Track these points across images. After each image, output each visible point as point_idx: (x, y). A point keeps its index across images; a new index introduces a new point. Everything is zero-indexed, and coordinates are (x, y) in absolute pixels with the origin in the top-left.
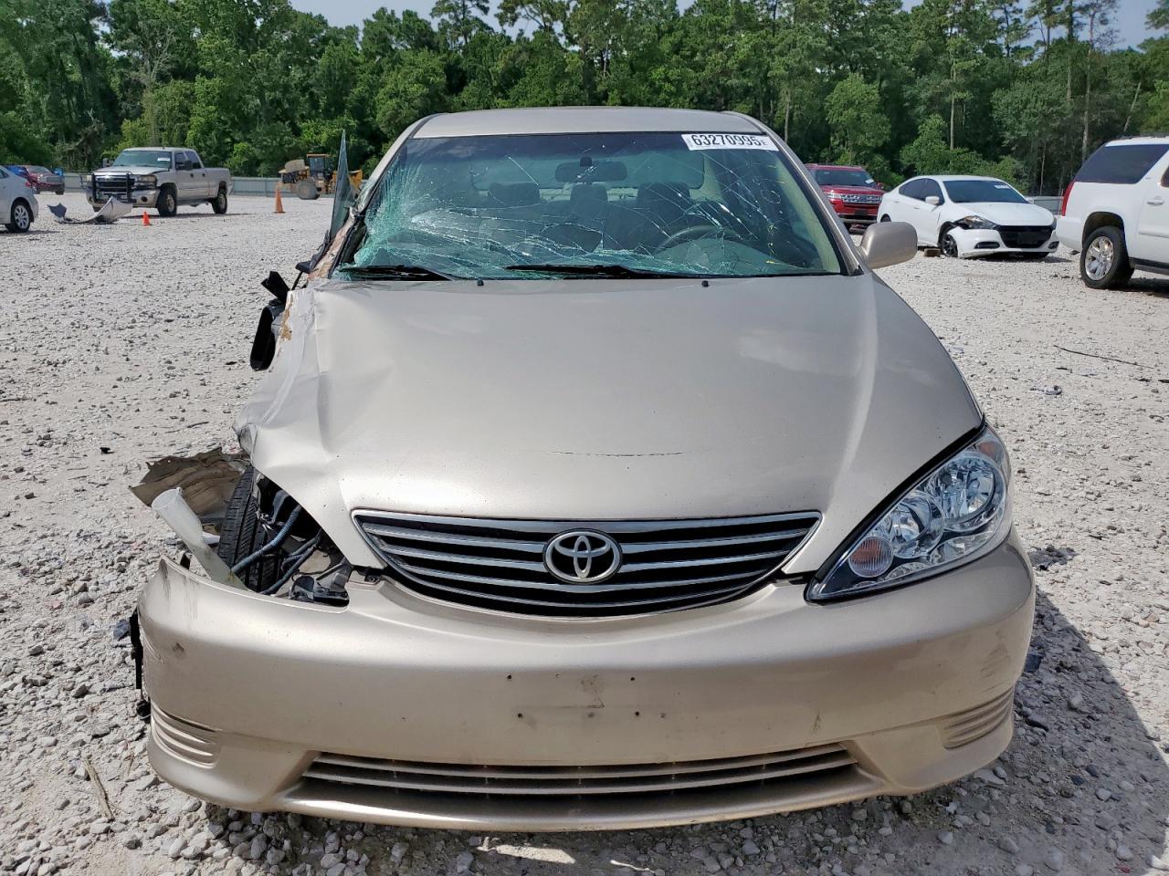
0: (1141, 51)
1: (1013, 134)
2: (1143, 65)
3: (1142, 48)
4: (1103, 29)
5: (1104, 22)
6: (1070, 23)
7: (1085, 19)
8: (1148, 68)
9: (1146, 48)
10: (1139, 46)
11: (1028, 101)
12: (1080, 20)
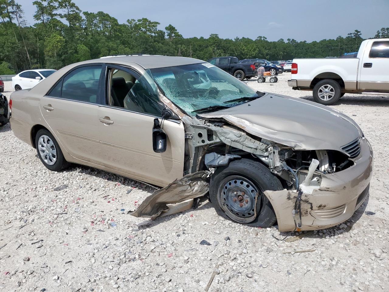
0: (35, 27)
1: (3, 54)
2: (37, 32)
3: (35, 26)
4: (21, 20)
5: (20, 17)
6: (9, 17)
7: (14, 16)
8: (38, 33)
9: (36, 26)
10: (33, 26)
11: (5, 43)
12: (12, 16)
